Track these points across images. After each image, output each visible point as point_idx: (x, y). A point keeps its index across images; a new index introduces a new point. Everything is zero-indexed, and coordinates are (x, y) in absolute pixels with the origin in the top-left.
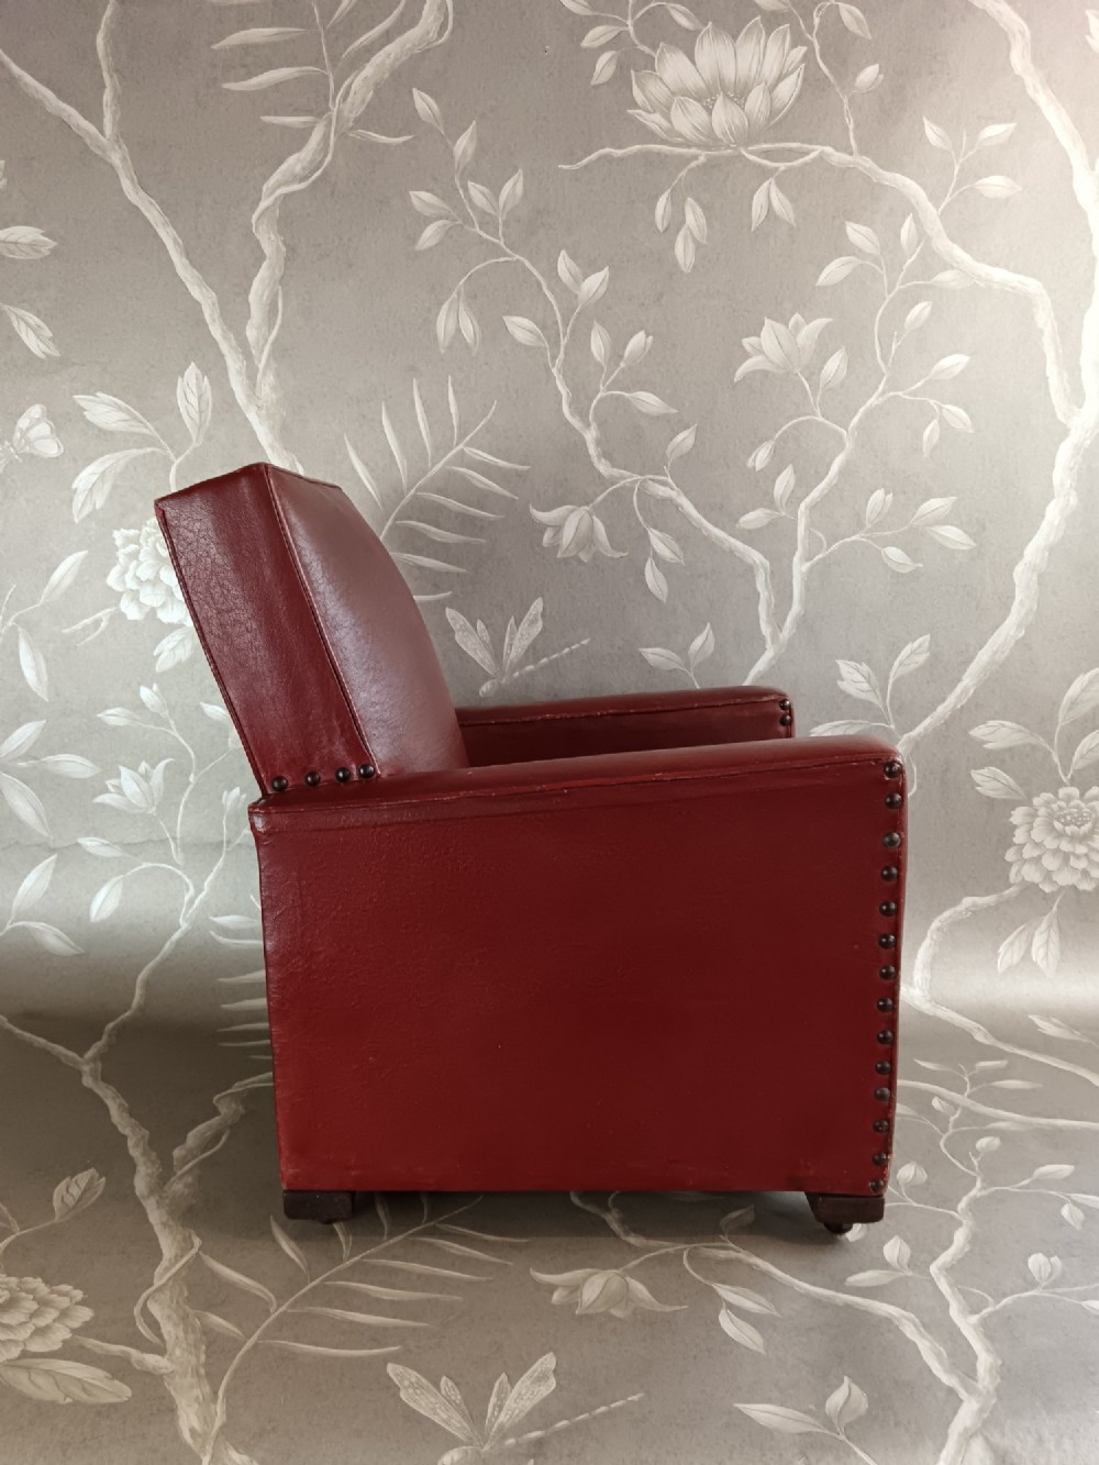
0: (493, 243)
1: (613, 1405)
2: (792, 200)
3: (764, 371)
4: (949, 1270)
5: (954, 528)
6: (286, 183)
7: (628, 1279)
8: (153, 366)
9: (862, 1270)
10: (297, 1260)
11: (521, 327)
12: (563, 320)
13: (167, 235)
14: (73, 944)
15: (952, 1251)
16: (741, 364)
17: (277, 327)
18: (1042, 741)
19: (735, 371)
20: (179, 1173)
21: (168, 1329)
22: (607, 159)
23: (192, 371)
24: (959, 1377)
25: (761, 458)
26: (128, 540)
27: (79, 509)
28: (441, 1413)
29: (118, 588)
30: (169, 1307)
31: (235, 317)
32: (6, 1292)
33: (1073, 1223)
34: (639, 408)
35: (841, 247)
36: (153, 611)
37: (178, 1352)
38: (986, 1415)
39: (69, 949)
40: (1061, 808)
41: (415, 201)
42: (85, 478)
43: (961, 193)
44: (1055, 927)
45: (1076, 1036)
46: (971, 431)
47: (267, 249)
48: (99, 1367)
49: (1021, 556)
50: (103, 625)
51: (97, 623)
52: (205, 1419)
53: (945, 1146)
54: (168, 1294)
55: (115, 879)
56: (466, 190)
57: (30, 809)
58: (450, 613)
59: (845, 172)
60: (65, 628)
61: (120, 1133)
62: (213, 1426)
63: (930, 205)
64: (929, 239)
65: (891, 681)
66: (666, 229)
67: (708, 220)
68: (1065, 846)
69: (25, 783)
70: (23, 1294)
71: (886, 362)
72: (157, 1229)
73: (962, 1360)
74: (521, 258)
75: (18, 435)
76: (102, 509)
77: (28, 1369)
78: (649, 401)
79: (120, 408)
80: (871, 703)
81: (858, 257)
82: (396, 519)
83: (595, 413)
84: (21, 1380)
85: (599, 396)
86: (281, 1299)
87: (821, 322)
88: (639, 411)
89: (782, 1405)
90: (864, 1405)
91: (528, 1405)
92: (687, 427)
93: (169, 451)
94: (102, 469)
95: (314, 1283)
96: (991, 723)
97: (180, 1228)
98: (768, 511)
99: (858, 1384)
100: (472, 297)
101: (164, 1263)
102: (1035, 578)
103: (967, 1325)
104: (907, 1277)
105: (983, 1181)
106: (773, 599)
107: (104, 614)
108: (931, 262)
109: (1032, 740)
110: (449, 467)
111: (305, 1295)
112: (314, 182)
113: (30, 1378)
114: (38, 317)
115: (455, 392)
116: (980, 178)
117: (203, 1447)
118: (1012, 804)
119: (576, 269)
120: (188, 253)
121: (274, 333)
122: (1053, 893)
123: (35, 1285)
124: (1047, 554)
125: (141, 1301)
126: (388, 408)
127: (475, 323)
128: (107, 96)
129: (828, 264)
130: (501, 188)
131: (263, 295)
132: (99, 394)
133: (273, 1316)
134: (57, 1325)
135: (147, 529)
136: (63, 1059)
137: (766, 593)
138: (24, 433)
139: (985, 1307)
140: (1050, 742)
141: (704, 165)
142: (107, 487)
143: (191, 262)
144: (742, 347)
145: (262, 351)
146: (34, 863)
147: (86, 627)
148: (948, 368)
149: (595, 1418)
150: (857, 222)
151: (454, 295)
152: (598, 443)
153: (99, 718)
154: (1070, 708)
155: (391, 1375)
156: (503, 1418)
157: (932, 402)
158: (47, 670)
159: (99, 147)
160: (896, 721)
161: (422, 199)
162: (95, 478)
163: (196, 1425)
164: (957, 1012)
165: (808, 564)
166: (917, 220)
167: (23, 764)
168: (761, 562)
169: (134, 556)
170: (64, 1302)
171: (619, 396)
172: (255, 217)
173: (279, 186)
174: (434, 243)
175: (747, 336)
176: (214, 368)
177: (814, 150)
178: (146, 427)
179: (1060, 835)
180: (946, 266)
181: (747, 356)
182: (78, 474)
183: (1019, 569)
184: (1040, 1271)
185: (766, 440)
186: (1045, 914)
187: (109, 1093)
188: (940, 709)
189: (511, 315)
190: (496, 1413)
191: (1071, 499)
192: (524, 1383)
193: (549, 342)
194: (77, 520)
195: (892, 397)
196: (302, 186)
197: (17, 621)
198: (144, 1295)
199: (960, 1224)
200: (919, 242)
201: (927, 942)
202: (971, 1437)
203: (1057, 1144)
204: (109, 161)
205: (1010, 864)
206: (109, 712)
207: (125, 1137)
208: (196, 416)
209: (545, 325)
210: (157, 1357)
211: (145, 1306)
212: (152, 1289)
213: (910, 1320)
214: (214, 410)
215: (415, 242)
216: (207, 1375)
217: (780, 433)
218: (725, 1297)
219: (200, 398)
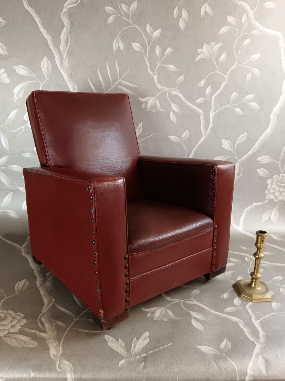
0: (128, 22)
1: (164, 346)
2: (212, 9)
3: (204, 59)
4: (251, 307)
5: (254, 103)
6: (71, 4)
7: (167, 310)
8: (34, 57)
9: (229, 307)
10: (80, 305)
11: (136, 46)
12: (148, 44)
13: (37, 19)
14: (18, 216)
16: (197, 56)
17: (68, 46)
18: (276, 161)
19: (196, 58)
20: (48, 280)
21: (46, 325)
23: (45, 59)
24: (255, 338)
25: (202, 83)
27: (15, 98)
28: (119, 349)
29: (26, 120)
30: (46, 319)
31: (57, 43)
32: (3, 315)
33: (283, 293)
34: (169, 69)
37: (49, 332)
38: (262, 349)
39: (17, 217)
40: (280, 179)
41: (106, 10)
42: (17, 89)
43: (260, 7)
44: (278, 211)
45: (282, 240)
46: (260, 76)
47: (65, 24)
48: (29, 337)
49: (273, 111)
50: (23, 130)
51: (21, 129)
52: (57, 351)
53: (249, 271)
54: (46, 315)
56: (121, 6)
57: (5, 180)
60: (13, 131)
62: (59, 353)
63: (251, 11)
64: (250, 21)
65: (236, 145)
66: (177, 18)
67: (189, 15)
68: (281, 189)
69: (4, 173)
70: (8, 316)
71: (237, 56)
72: (43, 296)
73: (255, 333)
74: (136, 26)
76: (22, 98)
77: (10, 337)
78: (172, 67)
79: (26, 69)
80: (230, 151)
81: (230, 26)
83: (157, 71)
84: (8, 340)
85: (158, 66)
86: (76, 316)
87: (219, 45)
89: (209, 347)
90: (230, 347)
91: (142, 346)
92: (182, 75)
93: (40, 81)
94: (21, 87)
95: (85, 311)
96: (263, 156)
97: (49, 296)
98: (204, 98)
99: (229, 340)
100: (122, 37)
101: (45, 306)
102: (276, 117)
103: (256, 323)
104: (240, 309)
106: (205, 123)
107: (23, 127)
108: (250, 27)
109: (273, 161)
110: (116, 86)
111: (82, 315)
112: (78, 4)
113: (10, 340)
114: (2, 43)
115: (118, 65)
116: (265, 2)
117: (57, 359)
118: (267, 178)
119: (152, 29)
120: (43, 25)
121: (68, 48)
122: (277, 202)
123: (11, 313)
124: (279, 110)
125: (39, 318)
126: (99, 69)
127: (123, 45)
129: (222, 28)
130: (130, 6)
131: (64, 37)
132: (20, 65)
133: (74, 321)
134: (17, 324)
136: (16, 247)
137: (203, 121)
139: (261, 318)
140: (278, 161)
142: (23, 92)
143: (44, 27)
144: (197, 52)
145: (64, 53)
146: (7, 194)
147: (18, 131)
148: (254, 58)
149: (160, 350)
150: (230, 16)
151: (118, 37)
152: (158, 79)
153: (23, 156)
154: (284, 153)
155: (106, 338)
156: (136, 350)
157: (250, 67)
158: (8, 142)
160: (237, 156)
161: (109, 9)
162: (19, 89)
163: (55, 353)
164: (251, 233)
165: (215, 113)
166: (247, 15)
167: (3, 168)
168: (202, 113)
171: (164, 66)
172: (62, 14)
173: (68, 5)
174: (112, 22)
175: (199, 49)
176: (51, 58)
178: (33, 75)
179: (280, 186)
180: (255, 29)
181: (199, 54)
182: (14, 88)
183: (272, 114)
184: (275, 307)
185: (204, 78)
186: (275, 207)
187: (29, 257)
188: (249, 153)
189: (133, 43)
190: (134, 349)
192: (141, 340)
193: (144, 50)
194: (15, 101)
195: (239, 66)
196: (75, 5)
198: (40, 315)
200: (247, 21)
201: (244, 215)
202: (259, 355)
203: (278, 271)
205: (266, 194)
206: (25, 154)
207: (33, 270)
208: (47, 72)
209: (143, 45)
210: (44, 334)
211: (40, 319)
212: (42, 314)
213: (240, 322)
214: (52, 70)
215: (106, 21)
216: (57, 338)
217: (208, 76)
218: (193, 315)
219: (48, 66)
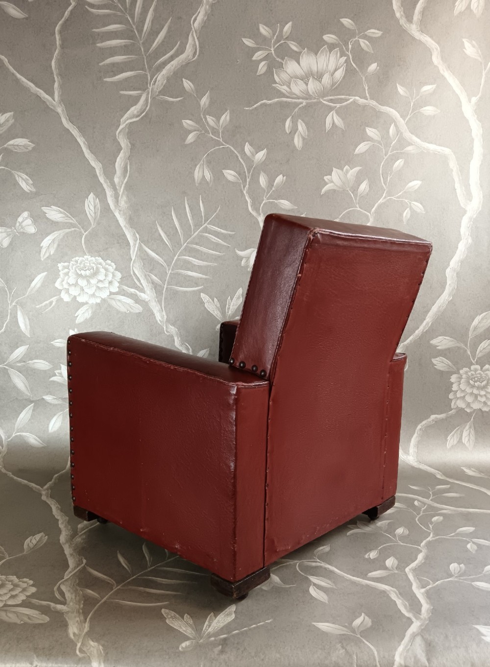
0: (218, 140)
1: (259, 624)
2: (343, 119)
3: (334, 190)
4: (414, 570)
6: (131, 118)
7: (272, 574)
8: (75, 194)
9: (375, 570)
10: (127, 568)
11: (230, 174)
12: (248, 170)
13: (81, 141)
14: (41, 442)
15: (416, 562)
16: (323, 187)
17: (127, 178)
18: (463, 346)
19: (321, 190)
20: (79, 534)
21: (68, 595)
22: (265, 104)
23: (92, 196)
24: (413, 613)
26: (64, 267)
27: (44, 255)
28: (183, 628)
29: (60, 288)
30: (70, 587)
31: (109, 173)
33: (471, 550)
35: (365, 138)
36: (75, 297)
37: (71, 604)
38: (423, 627)
39: (39, 444)
40: (472, 375)
41: (184, 124)
42: (46, 242)
43: (415, 114)
44: (473, 428)
45: (482, 475)
46: (424, 212)
47: (123, 145)
48: (37, 610)
49: (449, 265)
51: (51, 303)
52: (80, 629)
53: (418, 520)
54: (70, 582)
55: (59, 414)
56: (206, 119)
57: (22, 384)
58: (202, 295)
59: (365, 107)
60: (37, 305)
61: (56, 518)
62: (83, 632)
63: (401, 119)
64: (402, 133)
66: (290, 132)
67: (307, 128)
68: (475, 391)
69: (20, 373)
70: (7, 582)
71: (386, 185)
72: (68, 556)
73: (415, 606)
74: (229, 146)
75: (18, 224)
76: (53, 254)
77: (6, 611)
78: (285, 204)
79: (61, 212)
81: (372, 142)
82: (179, 256)
83: (262, 209)
84: (3, 616)
85: (263, 202)
87: (357, 169)
88: (281, 208)
89: (333, 623)
90: (370, 624)
91: (222, 625)
93: (82, 230)
94: (53, 238)
95: (133, 577)
96: (440, 337)
97: (78, 556)
99: (368, 616)
100: (209, 162)
101: (70, 570)
102: (455, 274)
103: (419, 593)
104: (395, 573)
105: (433, 534)
107: (54, 299)
108: (403, 142)
109: (458, 345)
110: (201, 234)
111: (129, 582)
112: (142, 117)
113: (6, 615)
114: (27, 175)
115: (203, 202)
116: (422, 108)
117: (78, 641)
118: (451, 373)
119: (252, 150)
120: (90, 148)
121: (126, 180)
122: (471, 412)
123: (13, 579)
124: (460, 264)
125: (58, 584)
126: (174, 210)
127: (211, 173)
128: (56, 85)
129: (359, 145)
130: (221, 117)
131: (121, 164)
132: (52, 207)
133: (114, 590)
134: (21, 594)
135: (72, 262)
136: (34, 489)
138: (20, 224)
139: (428, 585)
140: (466, 345)
141: (305, 106)
142: (55, 246)
143: (91, 152)
144: (324, 180)
145: (121, 187)
146: (25, 407)
147: (46, 304)
148: (412, 187)
149: (250, 629)
150: (371, 127)
151: (202, 162)
153: (52, 344)
154: (474, 331)
155: (163, 613)
156: (210, 630)
157: (406, 201)
158: (29, 324)
159: (52, 106)
161: (187, 123)
162: (50, 241)
163: (76, 631)
164: (429, 466)
166: (396, 126)
167: (19, 364)
169: (67, 274)
170: (25, 585)
171: (272, 202)
172: (117, 132)
173: (128, 120)
174: (193, 141)
175: (326, 175)
176: (101, 195)
177: (351, 98)
178: (72, 220)
179: (473, 387)
180: (410, 144)
181: (326, 184)
182: (43, 240)
183: (448, 271)
184: (455, 570)
186: (467, 422)
187: (53, 502)
188: (417, 332)
189: (226, 169)
190: (207, 628)
191: (469, 240)
192: (221, 616)
193: (242, 180)
194: (42, 259)
195: (389, 199)
196: (138, 119)
197: (17, 303)
198: (59, 583)
199: (421, 551)
200: (397, 134)
201: (415, 435)
202: (415, 636)
203: (468, 519)
204: (56, 111)
205: (451, 400)
206: (56, 341)
207: (58, 520)
208: (93, 215)
209: (241, 174)
210: (63, 606)
211: (59, 586)
212: (63, 580)
213: (394, 592)
214: (101, 211)
215: (184, 141)
216: (83, 612)
217: (341, 215)
218: (313, 581)
219: (95, 207)
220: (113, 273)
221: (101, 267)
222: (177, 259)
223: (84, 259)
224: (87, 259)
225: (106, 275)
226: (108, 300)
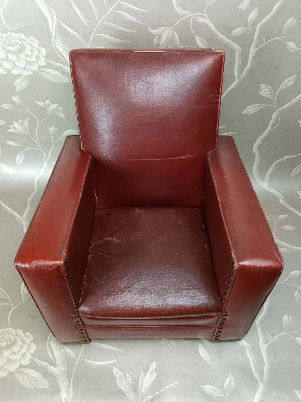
25: (245, 5)
36: (9, 70)
65: (278, 92)
80: (269, 98)
82: (95, 33)
98: (244, 28)
106: (241, 62)
110: (114, 11)
137: (238, 61)
153: (2, 107)
160: (276, 104)
165: (257, 49)
168: (238, 49)
206: (3, 104)
220: (38, 49)
221: (26, 43)
222: (93, 36)
223: (8, 35)
224: (11, 35)
225: (32, 51)
226: (39, 72)
